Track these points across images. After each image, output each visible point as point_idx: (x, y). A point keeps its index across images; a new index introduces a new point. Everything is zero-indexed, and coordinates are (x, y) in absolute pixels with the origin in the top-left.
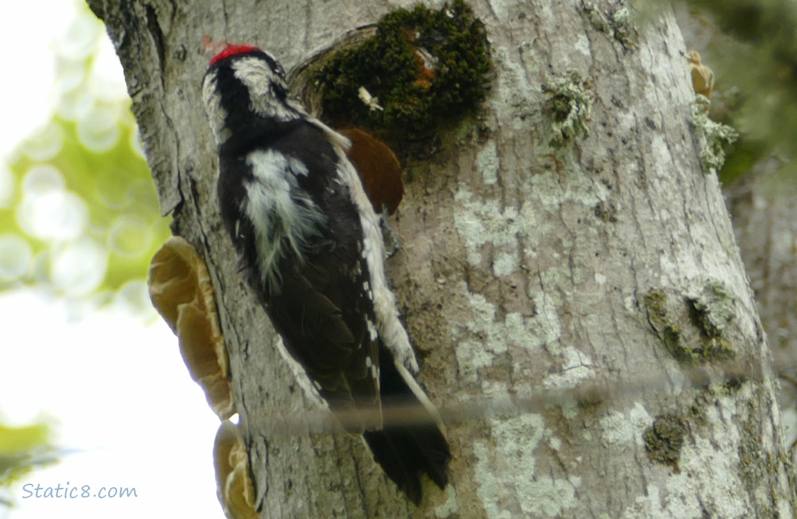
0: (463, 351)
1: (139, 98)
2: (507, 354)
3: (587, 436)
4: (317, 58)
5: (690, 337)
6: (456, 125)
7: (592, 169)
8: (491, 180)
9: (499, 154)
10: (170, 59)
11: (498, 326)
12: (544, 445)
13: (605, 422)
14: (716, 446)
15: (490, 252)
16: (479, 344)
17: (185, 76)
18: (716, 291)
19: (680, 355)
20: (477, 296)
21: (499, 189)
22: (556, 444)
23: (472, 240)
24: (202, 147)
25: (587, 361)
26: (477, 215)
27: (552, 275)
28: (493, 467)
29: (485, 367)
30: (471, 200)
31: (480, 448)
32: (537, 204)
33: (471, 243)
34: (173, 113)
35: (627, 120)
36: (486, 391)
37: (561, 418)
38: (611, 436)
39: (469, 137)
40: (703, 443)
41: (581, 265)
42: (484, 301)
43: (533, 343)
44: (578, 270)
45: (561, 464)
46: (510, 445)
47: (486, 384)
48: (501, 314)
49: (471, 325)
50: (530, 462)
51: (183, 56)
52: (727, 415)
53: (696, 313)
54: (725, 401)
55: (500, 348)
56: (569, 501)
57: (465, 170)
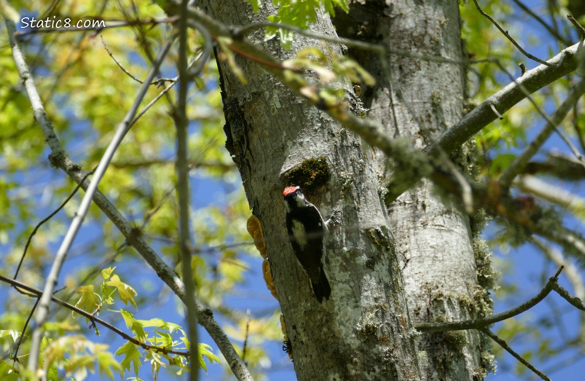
1: (245, 182)
2: (333, 242)
3: (352, 262)
4: (288, 171)
5: (376, 239)
6: (321, 187)
8: (329, 200)
9: (331, 194)
10: (252, 172)
12: (341, 264)
13: (356, 259)
14: (383, 265)
17: (256, 176)
18: (383, 228)
19: (374, 244)
21: (331, 203)
22: (344, 264)
24: (260, 193)
25: (352, 244)
26: (326, 209)
30: (325, 205)
34: (253, 185)
37: (346, 258)
38: (358, 262)
39: (324, 190)
40: (380, 264)
41: (351, 221)
43: (339, 240)
44: (350, 222)
45: (346, 269)
46: (334, 264)
50: (338, 268)
51: (255, 171)
52: (386, 257)
53: (378, 233)
54: (385, 254)
56: (348, 278)
57: (323, 198)
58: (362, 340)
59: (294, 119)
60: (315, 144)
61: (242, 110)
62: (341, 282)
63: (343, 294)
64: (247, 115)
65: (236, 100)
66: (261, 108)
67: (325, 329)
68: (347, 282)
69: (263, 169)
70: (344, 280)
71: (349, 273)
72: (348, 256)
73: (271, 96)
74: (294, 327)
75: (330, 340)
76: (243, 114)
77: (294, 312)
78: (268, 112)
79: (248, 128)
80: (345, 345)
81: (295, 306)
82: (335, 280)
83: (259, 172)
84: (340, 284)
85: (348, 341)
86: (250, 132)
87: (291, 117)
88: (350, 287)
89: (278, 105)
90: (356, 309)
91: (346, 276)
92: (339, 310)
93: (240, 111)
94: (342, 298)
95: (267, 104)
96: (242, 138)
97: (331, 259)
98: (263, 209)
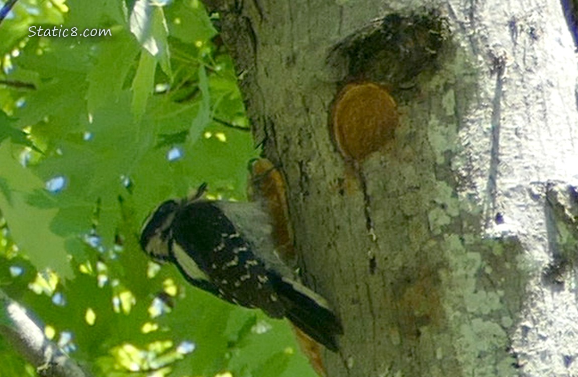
0: (432, 216)
1: (241, 77)
2: (459, 216)
3: (508, 266)
4: (346, 41)
6: (430, 80)
7: (513, 107)
8: (450, 112)
9: (456, 97)
11: (454, 200)
12: (480, 273)
13: (519, 258)
15: (449, 156)
16: (442, 211)
20: (440, 182)
21: (455, 119)
22: (488, 270)
23: (439, 149)
26: (443, 134)
28: (451, 286)
29: (446, 225)
30: (440, 125)
31: (442, 274)
33: (438, 151)
36: (446, 240)
37: (492, 255)
38: (522, 266)
39: (438, 87)
42: (445, 185)
45: (492, 282)
46: (461, 272)
47: (446, 235)
48: (455, 193)
49: (437, 200)
50: (472, 282)
53: (575, 195)
55: (455, 213)
56: (496, 305)
57: (435, 108)
62: (476, 316)
63: (484, 346)
69: (285, 39)
70: (486, 312)
71: (501, 293)
72: (497, 249)
82: (464, 310)
83: (276, 47)
84: (477, 322)
88: (503, 328)
94: (481, 355)
97: (453, 259)
98: (287, 141)
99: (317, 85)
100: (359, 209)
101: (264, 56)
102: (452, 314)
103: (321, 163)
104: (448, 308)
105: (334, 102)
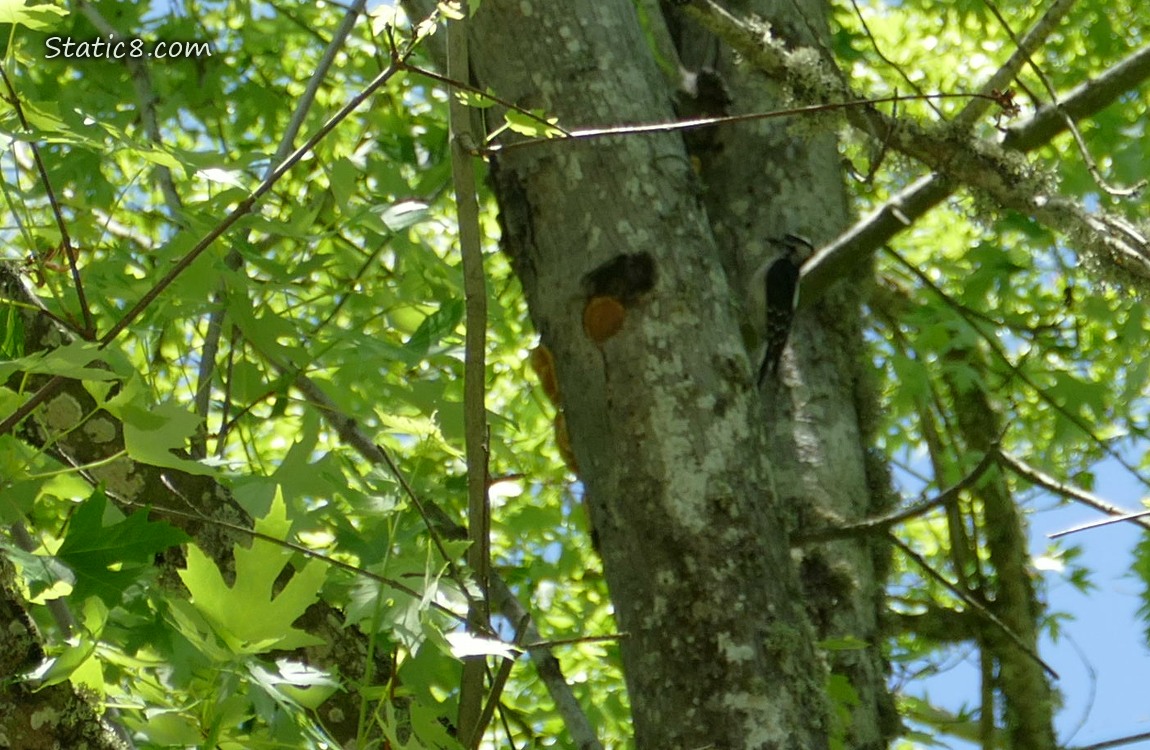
0: (646, 375)
2: (663, 375)
3: (692, 405)
5: (729, 371)
6: (645, 295)
7: (693, 311)
8: (657, 314)
9: (660, 305)
11: (659, 365)
12: (676, 409)
13: (698, 400)
14: (738, 412)
15: (656, 339)
16: (652, 372)
18: (737, 356)
19: (727, 379)
20: (651, 355)
22: (681, 408)
23: (650, 335)
25: (692, 379)
26: (652, 326)
27: (679, 347)
28: (657, 416)
29: (654, 380)
30: (650, 321)
31: (652, 409)
32: (673, 323)
35: (706, 296)
36: (655, 389)
37: (682, 399)
38: (701, 406)
39: (649, 299)
40: (734, 410)
41: (689, 345)
42: (654, 357)
43: (672, 372)
44: (688, 347)
45: (683, 415)
46: (664, 408)
47: (655, 387)
48: (661, 360)
49: (649, 365)
50: (670, 415)
52: (742, 401)
53: (731, 363)
54: (742, 396)
55: (659, 373)
56: (686, 428)
57: (647, 312)
58: (709, 521)
59: (603, 195)
60: (636, 232)
61: (524, 186)
62: (673, 434)
63: (679, 452)
64: (530, 192)
65: (514, 173)
66: (551, 179)
67: (651, 506)
68: (684, 434)
69: (554, 272)
70: (679, 430)
71: (688, 421)
72: (686, 395)
73: (568, 161)
74: (604, 506)
75: (659, 522)
76: (524, 191)
77: (604, 484)
78: (563, 186)
79: (533, 212)
80: (680, 528)
81: (606, 473)
82: (665, 430)
84: (674, 438)
85: (686, 522)
86: (536, 220)
87: (599, 192)
88: (690, 441)
89: (579, 175)
90: (698, 475)
91: (683, 425)
92: (673, 476)
93: (520, 189)
94: (677, 458)
95: (562, 174)
96: (523, 229)
97: (660, 401)
98: (556, 332)
99: (575, 298)
100: (602, 372)
101: (542, 281)
102: (659, 433)
103: (578, 344)
104: (656, 430)
105: (585, 310)
